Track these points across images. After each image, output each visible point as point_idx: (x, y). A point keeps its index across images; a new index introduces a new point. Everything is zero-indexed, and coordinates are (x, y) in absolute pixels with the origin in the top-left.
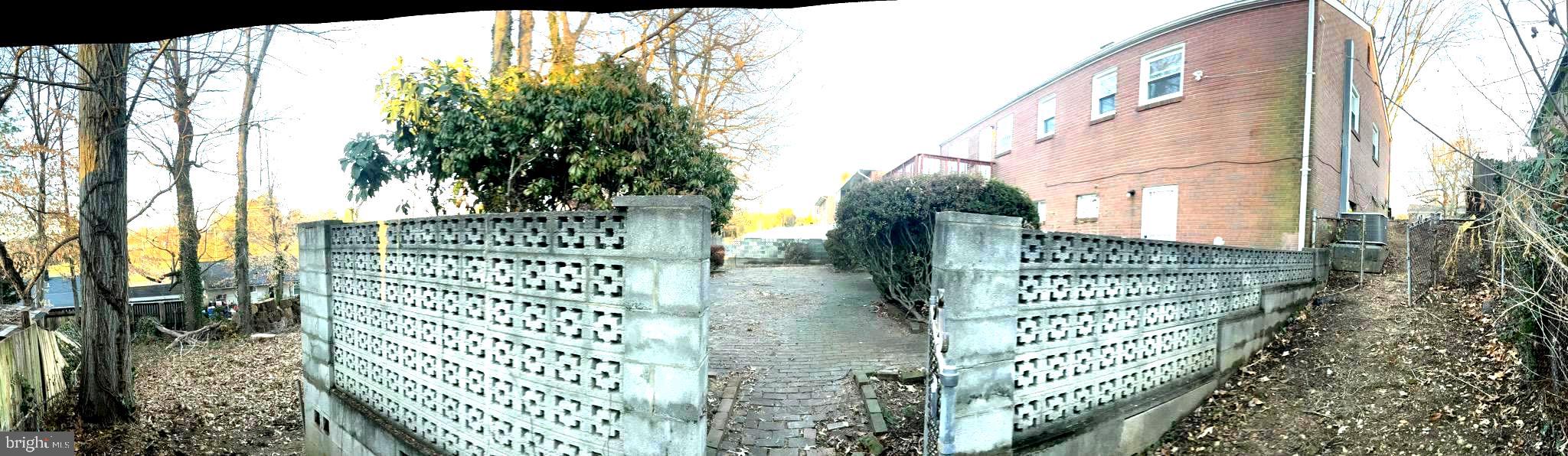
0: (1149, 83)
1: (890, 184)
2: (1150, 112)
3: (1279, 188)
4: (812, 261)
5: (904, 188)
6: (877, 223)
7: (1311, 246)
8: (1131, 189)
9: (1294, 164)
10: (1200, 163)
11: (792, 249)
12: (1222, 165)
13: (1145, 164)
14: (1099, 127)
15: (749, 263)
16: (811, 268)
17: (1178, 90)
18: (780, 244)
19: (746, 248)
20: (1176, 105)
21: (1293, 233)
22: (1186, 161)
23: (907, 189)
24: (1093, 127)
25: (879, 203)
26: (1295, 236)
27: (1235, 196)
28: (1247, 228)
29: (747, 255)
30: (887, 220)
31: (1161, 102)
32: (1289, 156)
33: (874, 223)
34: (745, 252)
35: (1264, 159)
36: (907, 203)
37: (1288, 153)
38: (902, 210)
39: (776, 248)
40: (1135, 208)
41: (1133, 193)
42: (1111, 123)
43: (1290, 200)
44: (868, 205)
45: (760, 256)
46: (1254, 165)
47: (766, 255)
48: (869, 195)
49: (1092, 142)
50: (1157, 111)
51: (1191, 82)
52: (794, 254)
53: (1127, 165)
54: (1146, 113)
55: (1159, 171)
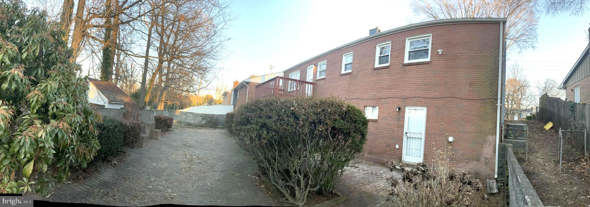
0: (409, 52)
1: (277, 103)
2: (411, 67)
3: (485, 113)
4: (218, 126)
5: (289, 108)
6: (268, 133)
7: (501, 142)
8: (398, 106)
9: (493, 102)
10: (439, 96)
11: (209, 119)
12: (454, 99)
13: (407, 94)
14: (380, 71)
15: (187, 125)
16: (217, 131)
17: (427, 57)
18: (203, 117)
19: (187, 117)
20: (427, 65)
21: (493, 136)
22: (433, 94)
23: (292, 108)
24: (376, 71)
25: (270, 118)
26: (494, 137)
27: (461, 116)
28: (468, 132)
29: (186, 121)
30: (276, 132)
31: (418, 62)
32: (490, 97)
33: (265, 132)
34: (186, 119)
35: (477, 98)
36: (291, 120)
37: (490, 96)
38: (288, 125)
39: (201, 118)
40: (401, 117)
41: (399, 109)
42: (387, 70)
43: (491, 119)
44: (260, 117)
45: (192, 122)
46: (471, 101)
47: (196, 122)
48: (262, 110)
49: (375, 78)
50: (415, 67)
51: (435, 54)
52: (210, 122)
53: (396, 93)
54: (408, 67)
55: (416, 99)
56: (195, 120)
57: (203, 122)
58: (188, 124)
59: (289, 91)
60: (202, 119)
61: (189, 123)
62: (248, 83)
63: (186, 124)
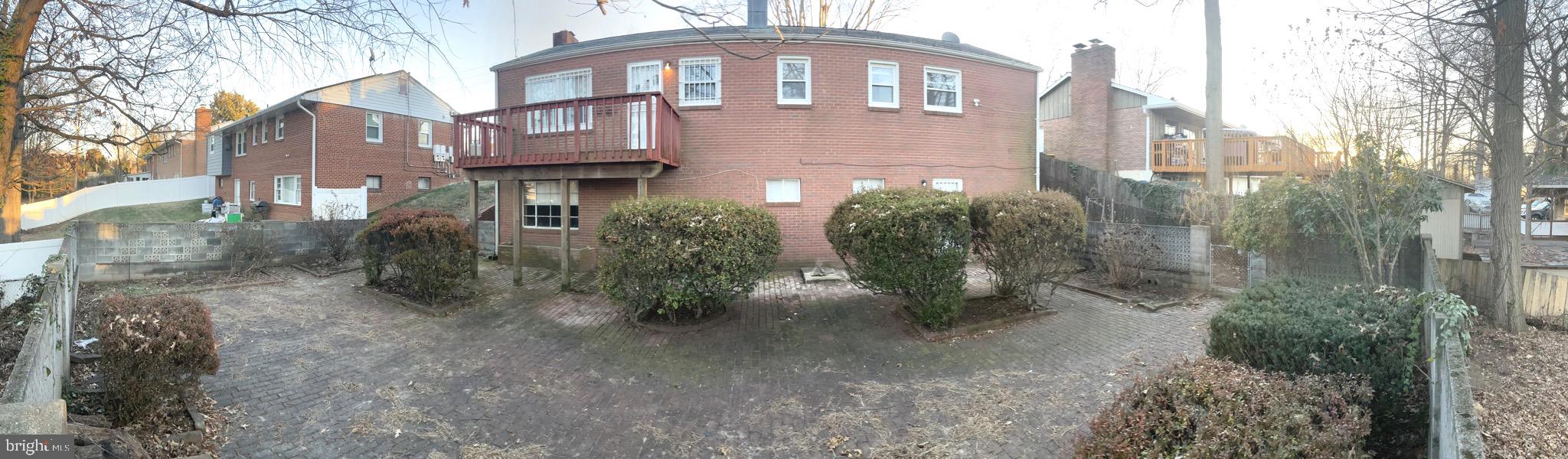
0: (927, 90)
3: (1025, 184)
8: (921, 179)
9: (1031, 171)
10: (978, 165)
12: (994, 169)
13: (933, 159)
14: (882, 116)
20: (958, 119)
22: (969, 162)
24: (873, 113)
27: (1002, 189)
32: (1029, 166)
34: (146, 250)
35: (1016, 167)
37: (1028, 164)
39: (202, 242)
41: (924, 182)
46: (1011, 170)
49: (873, 128)
50: (943, 118)
51: (968, 104)
53: (916, 158)
54: (932, 117)
55: (948, 167)
56: (181, 250)
57: (215, 254)
58: (156, 267)
59: (530, 132)
60: (210, 242)
61: (158, 263)
62: (312, 105)
63: (150, 268)
